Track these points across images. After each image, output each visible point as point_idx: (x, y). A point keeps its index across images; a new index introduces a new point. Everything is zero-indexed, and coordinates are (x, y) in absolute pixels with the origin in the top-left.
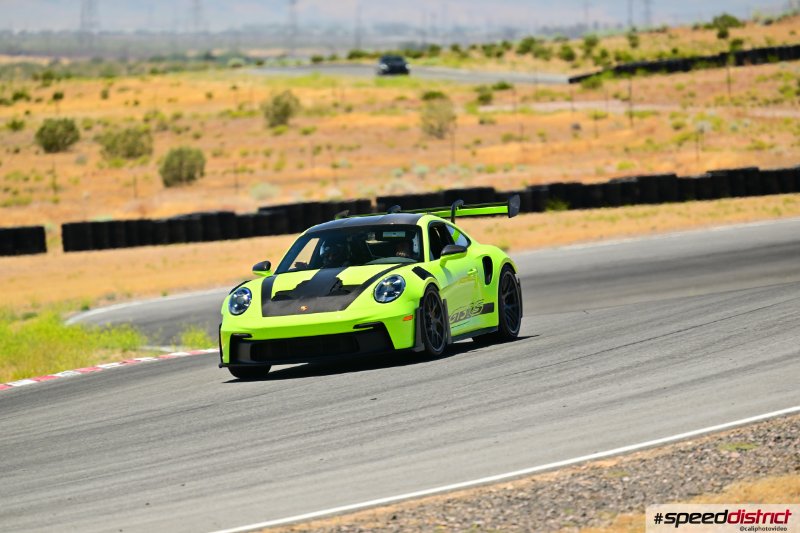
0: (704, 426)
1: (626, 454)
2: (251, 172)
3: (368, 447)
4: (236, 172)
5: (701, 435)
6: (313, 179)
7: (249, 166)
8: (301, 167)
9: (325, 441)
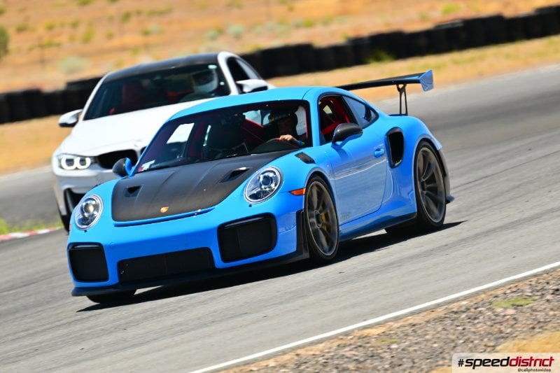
0: (480, 284)
1: (396, 319)
2: (58, 45)
3: (132, 332)
4: (42, 46)
5: (477, 293)
6: (123, 49)
7: (57, 40)
8: (110, 36)
9: (89, 329)
